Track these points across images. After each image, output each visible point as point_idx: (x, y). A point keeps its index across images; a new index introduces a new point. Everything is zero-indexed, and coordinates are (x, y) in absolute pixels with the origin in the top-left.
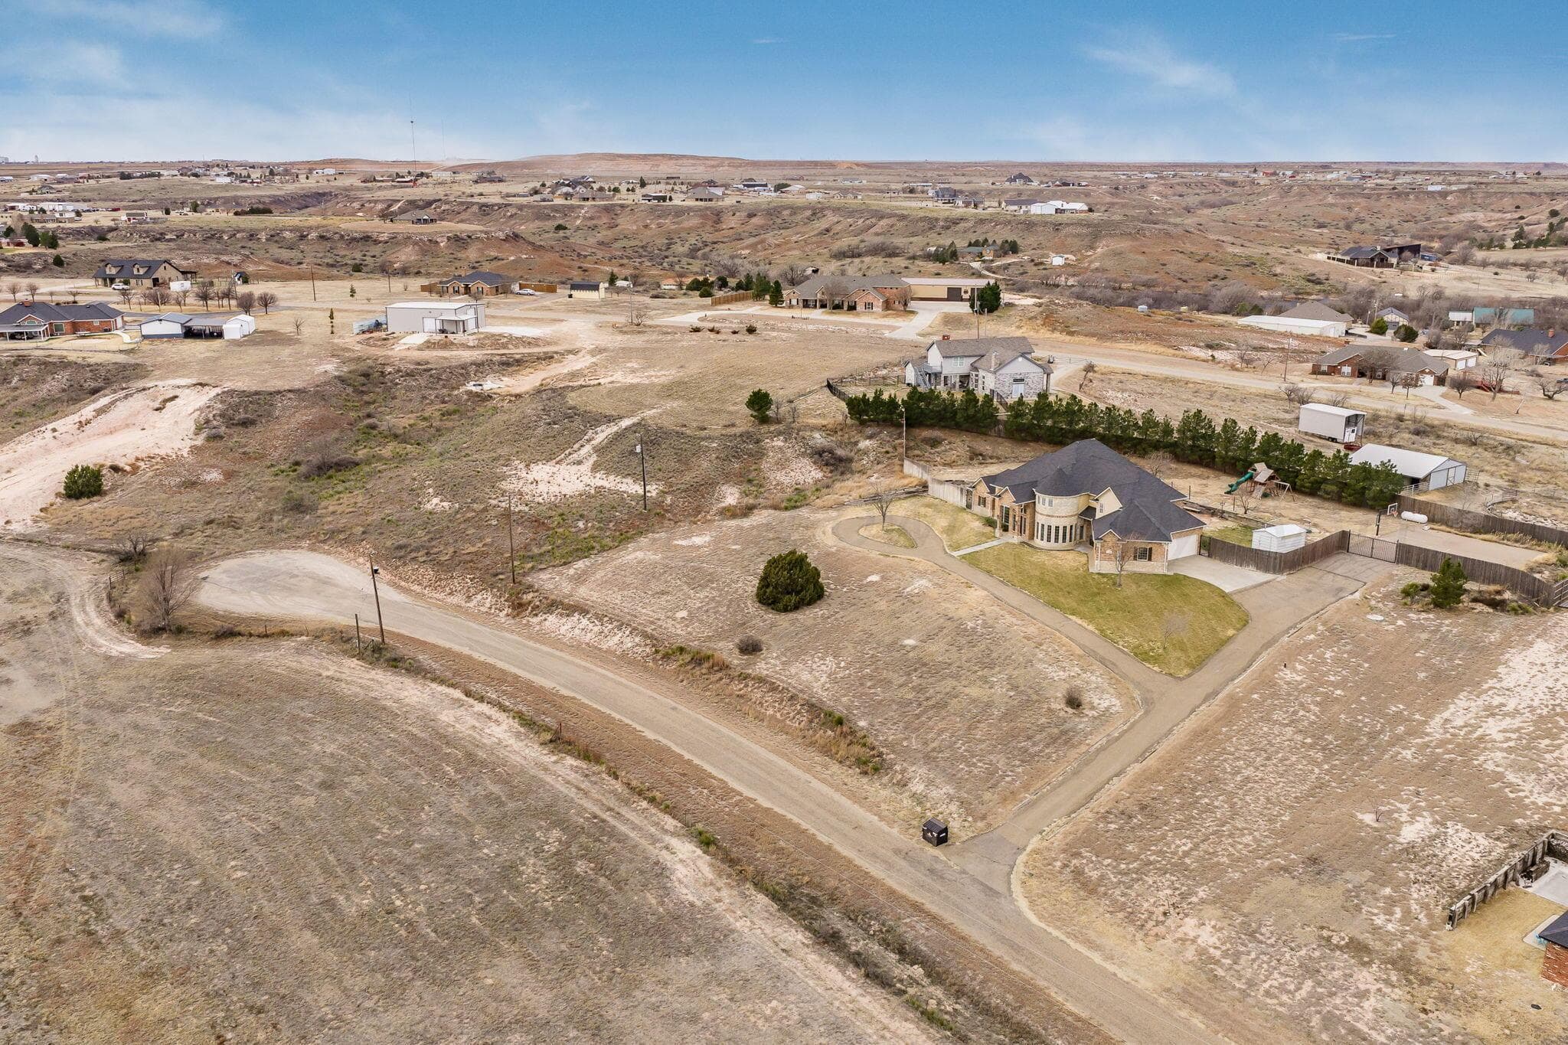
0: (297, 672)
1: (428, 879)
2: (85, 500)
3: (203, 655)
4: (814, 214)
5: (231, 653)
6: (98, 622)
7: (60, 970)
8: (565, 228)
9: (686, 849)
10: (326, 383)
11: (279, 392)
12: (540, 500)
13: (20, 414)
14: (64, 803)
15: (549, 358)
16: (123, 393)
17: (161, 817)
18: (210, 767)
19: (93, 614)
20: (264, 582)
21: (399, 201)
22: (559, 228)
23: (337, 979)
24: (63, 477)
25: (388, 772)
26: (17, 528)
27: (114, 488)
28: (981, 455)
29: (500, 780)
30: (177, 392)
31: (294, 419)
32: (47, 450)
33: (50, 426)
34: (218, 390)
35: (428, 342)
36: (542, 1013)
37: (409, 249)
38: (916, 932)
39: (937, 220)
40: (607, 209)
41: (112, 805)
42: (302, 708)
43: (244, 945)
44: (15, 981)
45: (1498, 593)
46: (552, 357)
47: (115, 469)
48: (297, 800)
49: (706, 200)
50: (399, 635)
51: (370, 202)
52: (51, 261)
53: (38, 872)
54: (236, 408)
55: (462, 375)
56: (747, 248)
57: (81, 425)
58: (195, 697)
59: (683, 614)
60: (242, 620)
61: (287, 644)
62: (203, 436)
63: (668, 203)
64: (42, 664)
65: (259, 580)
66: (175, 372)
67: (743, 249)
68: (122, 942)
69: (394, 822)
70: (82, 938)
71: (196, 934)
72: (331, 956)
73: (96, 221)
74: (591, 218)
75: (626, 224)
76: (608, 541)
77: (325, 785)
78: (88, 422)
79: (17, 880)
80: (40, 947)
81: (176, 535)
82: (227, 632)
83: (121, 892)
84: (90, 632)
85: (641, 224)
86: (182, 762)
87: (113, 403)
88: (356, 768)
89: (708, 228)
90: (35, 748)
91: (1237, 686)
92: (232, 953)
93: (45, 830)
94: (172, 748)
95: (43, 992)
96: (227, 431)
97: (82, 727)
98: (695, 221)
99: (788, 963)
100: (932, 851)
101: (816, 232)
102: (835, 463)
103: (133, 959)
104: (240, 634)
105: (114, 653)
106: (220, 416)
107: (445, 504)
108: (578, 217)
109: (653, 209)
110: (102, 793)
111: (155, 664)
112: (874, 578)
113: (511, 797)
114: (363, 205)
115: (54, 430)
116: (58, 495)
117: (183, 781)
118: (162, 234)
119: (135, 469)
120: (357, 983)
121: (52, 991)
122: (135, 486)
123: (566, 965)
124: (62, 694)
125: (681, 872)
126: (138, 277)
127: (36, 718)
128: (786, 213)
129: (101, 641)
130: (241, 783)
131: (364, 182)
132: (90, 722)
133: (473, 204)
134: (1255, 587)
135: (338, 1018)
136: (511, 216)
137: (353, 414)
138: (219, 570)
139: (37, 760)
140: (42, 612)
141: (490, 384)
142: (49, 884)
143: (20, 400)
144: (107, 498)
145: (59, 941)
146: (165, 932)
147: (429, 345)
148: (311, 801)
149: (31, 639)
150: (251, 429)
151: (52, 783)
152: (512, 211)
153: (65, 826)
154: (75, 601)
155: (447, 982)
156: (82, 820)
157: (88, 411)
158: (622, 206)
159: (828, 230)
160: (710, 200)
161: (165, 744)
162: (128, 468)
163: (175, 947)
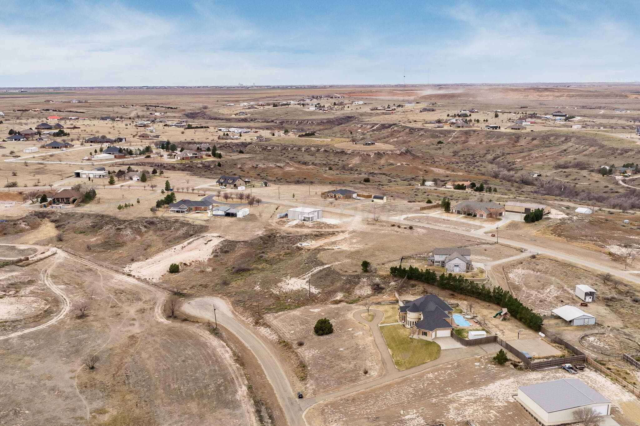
0: (194, 333)
1: (191, 384)
2: (174, 274)
3: (177, 325)
4: (566, 139)
5: (184, 325)
6: (160, 312)
7: (116, 388)
8: (442, 143)
9: (245, 388)
10: (255, 239)
11: (239, 242)
12: (284, 291)
13: (169, 241)
14: (132, 355)
15: (333, 234)
16: (197, 237)
17: (148, 362)
18: (164, 353)
19: (160, 309)
20: (203, 306)
21: (378, 124)
22: (440, 142)
23: (162, 399)
24: (169, 266)
25: (197, 361)
26: (154, 281)
27: (183, 270)
28: (426, 292)
29: (219, 367)
30: (212, 238)
31: (241, 251)
32: (171, 255)
33: (174, 247)
34: (222, 239)
35: (297, 224)
36: (194, 413)
37: (357, 158)
38: (276, 413)
39: (617, 149)
40: (466, 133)
41: (141, 358)
42: (189, 342)
43: (150, 390)
44: (108, 388)
45: (519, 362)
46: (334, 234)
47: (185, 264)
48: (176, 363)
49: (516, 129)
50: (223, 327)
51: (365, 124)
52: (217, 164)
53: (121, 368)
54: (225, 246)
55: (299, 239)
56: (520, 158)
57: (183, 247)
58: (170, 335)
59: (293, 332)
60: (191, 317)
61: (197, 325)
62: (213, 255)
63: (498, 130)
64: (143, 321)
65: (202, 306)
66: (216, 230)
67: (518, 159)
68: (129, 385)
69: (192, 371)
70: (123, 383)
71: (143, 386)
72: (164, 395)
73: (245, 140)
74: (457, 138)
75: (472, 142)
76: (292, 307)
77: (184, 361)
78: (185, 247)
79: (117, 370)
80: (115, 383)
81: (191, 288)
82: (186, 319)
83: (134, 376)
84: (157, 315)
85: (478, 141)
86: (158, 351)
87: (193, 241)
88: (192, 358)
89: (510, 145)
90: (132, 342)
91: (411, 376)
92: (147, 391)
93: (126, 360)
94: (159, 347)
95: (112, 390)
96: (221, 254)
97: (144, 339)
98: (504, 141)
99: (247, 414)
100: (297, 400)
101: (560, 151)
102: (377, 289)
103: (130, 388)
104: (188, 320)
105: (159, 321)
106: (220, 248)
107: (259, 288)
108: (451, 137)
109: (488, 133)
110: (140, 354)
111: (166, 325)
112: (350, 329)
113: (219, 371)
114: (362, 126)
115: (175, 249)
116: (168, 271)
117: (156, 355)
118: (266, 147)
119: (191, 264)
120: (165, 401)
121: (114, 391)
122: (189, 271)
123: (205, 406)
124: (144, 330)
125: (240, 393)
126: (230, 184)
127: (136, 335)
128: (552, 138)
129: (158, 317)
130: (167, 357)
131: (372, 110)
132: (146, 338)
133: (407, 127)
134: (452, 349)
135: (158, 406)
136: (421, 135)
137: (258, 251)
138: (194, 301)
139: (131, 345)
140: (149, 307)
141: (305, 244)
142: (123, 371)
143: (172, 236)
144: (180, 274)
145: (119, 382)
146: (137, 384)
147: (297, 226)
148: (178, 364)
149: (143, 314)
150: (227, 254)
151: (132, 350)
152: (422, 132)
153: (130, 360)
154: (158, 305)
155: (182, 404)
156: (133, 359)
157: (185, 243)
158: (474, 131)
159: (565, 150)
160: (519, 129)
161: (157, 346)
162: (189, 264)
163: (138, 388)
